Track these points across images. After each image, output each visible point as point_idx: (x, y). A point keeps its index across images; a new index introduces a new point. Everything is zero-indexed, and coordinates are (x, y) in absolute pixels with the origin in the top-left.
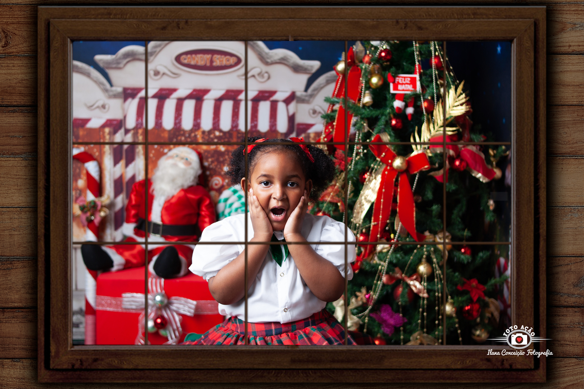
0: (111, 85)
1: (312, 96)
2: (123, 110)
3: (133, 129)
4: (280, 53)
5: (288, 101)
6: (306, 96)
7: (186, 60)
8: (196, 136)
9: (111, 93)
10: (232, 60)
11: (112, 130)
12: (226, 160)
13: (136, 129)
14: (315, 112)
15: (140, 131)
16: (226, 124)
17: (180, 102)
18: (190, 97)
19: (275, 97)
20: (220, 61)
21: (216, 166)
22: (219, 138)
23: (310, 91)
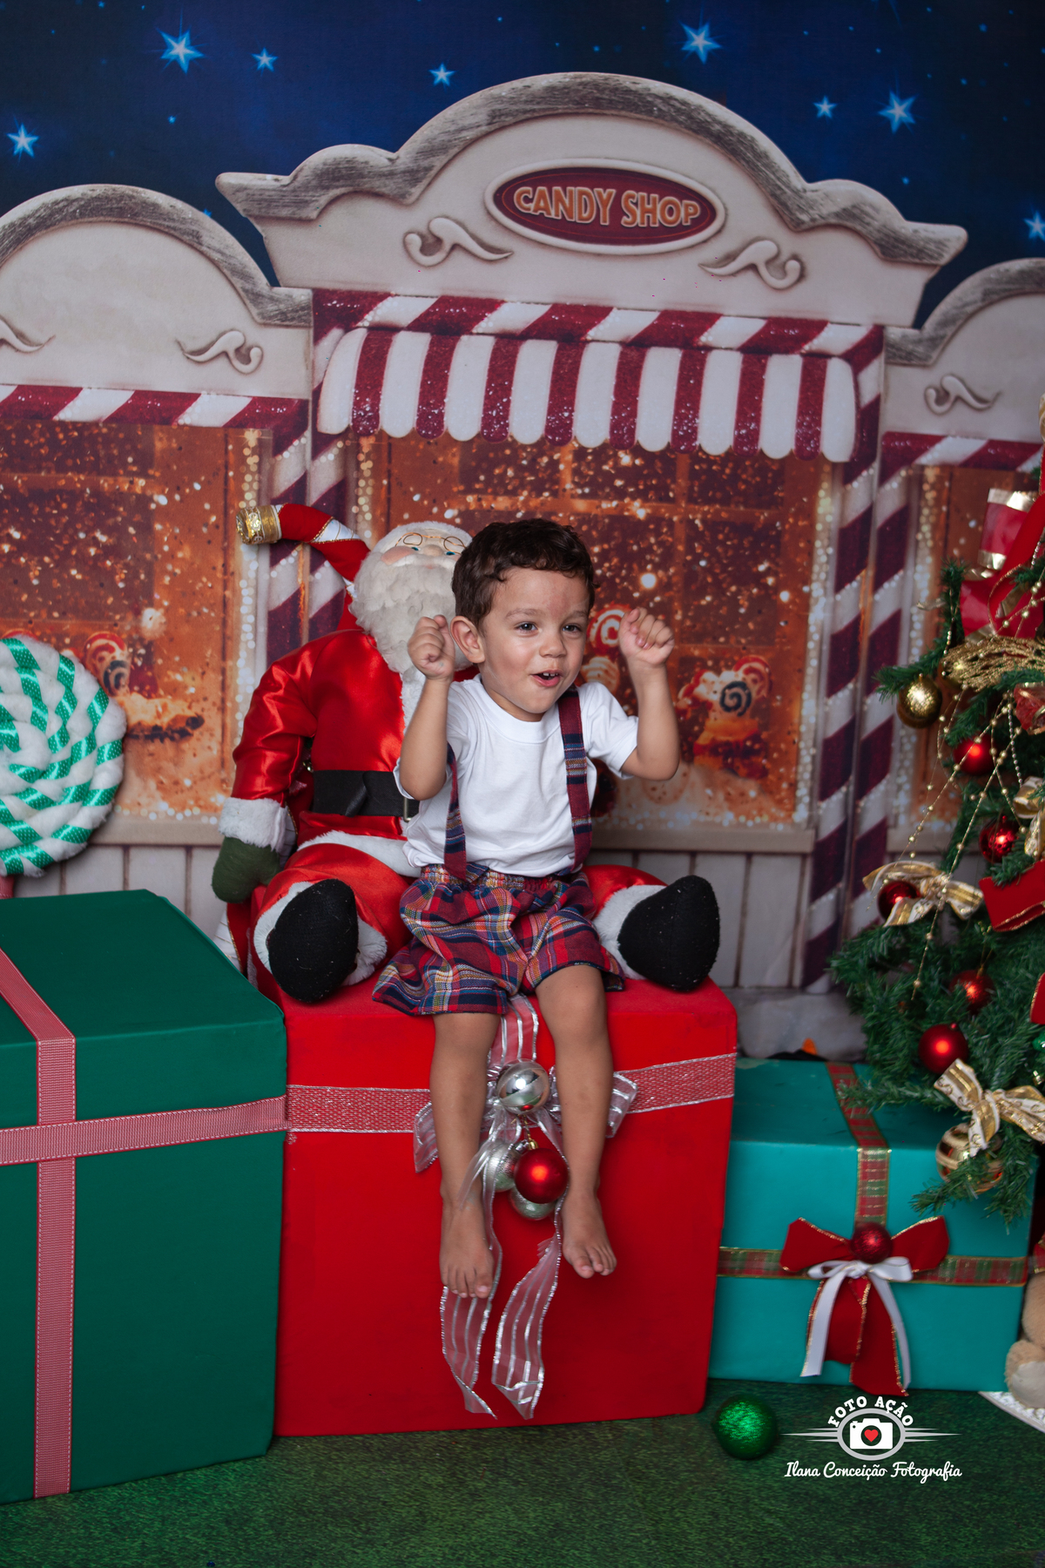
0: (274, 281)
1: (938, 342)
2: (312, 367)
3: (342, 436)
4: (841, 192)
5: (858, 357)
6: (919, 342)
7: (531, 201)
8: (553, 464)
9: (271, 307)
10: (686, 211)
11: (269, 438)
12: (649, 550)
13: (352, 434)
14: (943, 396)
15: (367, 444)
16: (654, 430)
17: (507, 346)
18: (538, 330)
19: (818, 343)
20: (644, 211)
21: (616, 570)
22: (629, 474)
23: (929, 325)
